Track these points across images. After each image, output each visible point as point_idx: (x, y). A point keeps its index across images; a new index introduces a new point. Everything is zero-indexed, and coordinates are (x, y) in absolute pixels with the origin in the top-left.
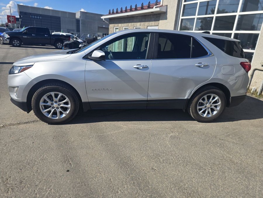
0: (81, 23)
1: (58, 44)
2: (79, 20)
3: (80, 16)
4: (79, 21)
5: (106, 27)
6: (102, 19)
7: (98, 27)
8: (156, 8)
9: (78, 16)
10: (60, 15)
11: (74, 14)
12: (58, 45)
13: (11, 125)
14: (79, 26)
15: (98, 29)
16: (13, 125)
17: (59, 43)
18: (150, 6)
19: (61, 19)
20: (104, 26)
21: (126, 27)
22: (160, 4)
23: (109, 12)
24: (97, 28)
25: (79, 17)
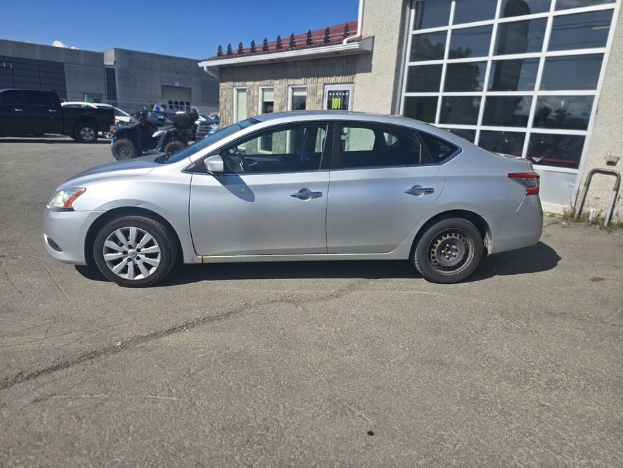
0: (119, 78)
1: (85, 131)
2: (114, 70)
3: (114, 60)
4: (114, 73)
5: (182, 86)
6: (203, 68)
7: (163, 86)
8: (348, 42)
9: (109, 60)
10: (62, 59)
11: (100, 56)
12: (82, 133)
13: (138, 339)
14: (115, 84)
15: (162, 90)
16: (145, 339)
17: (87, 129)
18: (329, 37)
19: (66, 69)
20: (177, 84)
21: (265, 86)
22: (356, 33)
23: (217, 51)
24: (160, 87)
25: (113, 64)
